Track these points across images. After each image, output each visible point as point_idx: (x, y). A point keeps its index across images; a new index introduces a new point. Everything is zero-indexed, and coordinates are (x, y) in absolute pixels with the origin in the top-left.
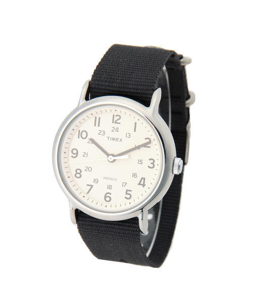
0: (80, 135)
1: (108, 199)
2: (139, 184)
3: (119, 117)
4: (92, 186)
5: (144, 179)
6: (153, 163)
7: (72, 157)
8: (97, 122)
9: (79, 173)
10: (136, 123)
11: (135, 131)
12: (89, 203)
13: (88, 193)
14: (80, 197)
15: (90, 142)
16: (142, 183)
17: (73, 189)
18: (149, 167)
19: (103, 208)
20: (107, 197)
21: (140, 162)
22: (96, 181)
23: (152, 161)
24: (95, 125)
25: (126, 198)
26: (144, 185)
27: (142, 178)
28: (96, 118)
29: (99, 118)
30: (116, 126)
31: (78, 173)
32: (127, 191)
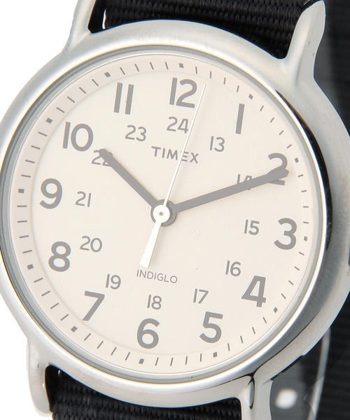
0: (70, 137)
1: (148, 339)
2: (247, 296)
3: (189, 88)
4: (100, 297)
5: (263, 280)
6: (290, 234)
7: (43, 204)
8: (124, 100)
9: (64, 257)
10: (242, 107)
11: (238, 131)
12: (89, 349)
13: (87, 317)
14: (63, 329)
15: (101, 160)
16: (255, 292)
17: (42, 305)
18: (278, 244)
19: (132, 367)
20: (147, 334)
21: (252, 227)
22: (114, 282)
23: (288, 227)
24: (117, 109)
25: (203, 337)
26: (260, 300)
27: (256, 279)
28: (120, 86)
29: (131, 88)
30: (181, 113)
31: (60, 256)
32: (208, 315)
